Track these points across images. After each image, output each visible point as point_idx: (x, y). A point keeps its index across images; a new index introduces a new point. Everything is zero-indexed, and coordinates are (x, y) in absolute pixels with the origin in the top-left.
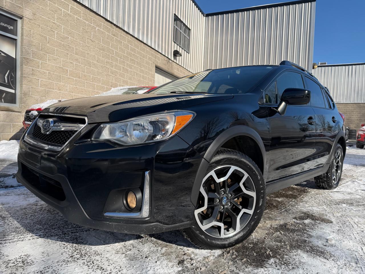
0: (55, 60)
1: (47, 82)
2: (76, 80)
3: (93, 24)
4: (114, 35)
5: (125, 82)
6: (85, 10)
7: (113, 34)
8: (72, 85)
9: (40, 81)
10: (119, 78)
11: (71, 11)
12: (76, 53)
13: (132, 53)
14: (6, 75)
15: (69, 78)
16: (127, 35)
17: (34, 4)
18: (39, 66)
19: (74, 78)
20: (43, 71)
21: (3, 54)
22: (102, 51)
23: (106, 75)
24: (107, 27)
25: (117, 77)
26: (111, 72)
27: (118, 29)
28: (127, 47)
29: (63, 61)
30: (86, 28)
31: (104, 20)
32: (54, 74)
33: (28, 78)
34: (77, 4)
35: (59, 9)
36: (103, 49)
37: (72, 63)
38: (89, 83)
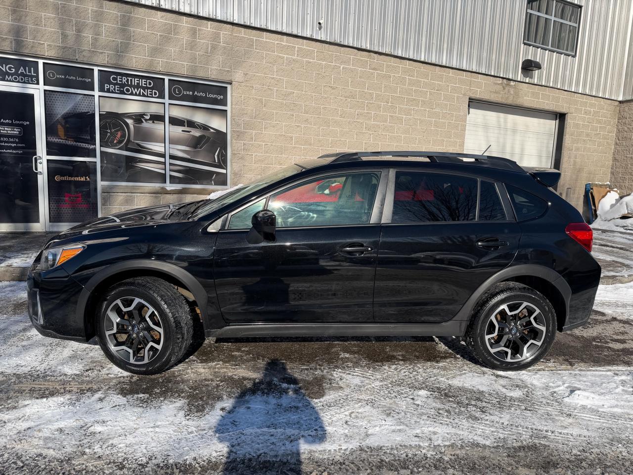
0: (274, 127)
1: (263, 156)
2: (305, 149)
3: (336, 62)
4: (374, 69)
5: (395, 138)
6: (321, 46)
7: (373, 67)
8: (299, 156)
9: (253, 156)
10: (382, 134)
11: (297, 55)
12: (305, 110)
13: (412, 89)
14: (216, 154)
15: (295, 148)
16: (402, 61)
17: (245, 61)
18: (252, 138)
19: (303, 147)
20: (258, 144)
21: (212, 130)
22: (349, 100)
23: (356, 135)
24: (362, 60)
25: (378, 134)
26: (366, 128)
27: (382, 57)
28: (401, 82)
29: (286, 126)
30: (322, 72)
31: (356, 51)
32: (272, 145)
33: (238, 155)
34: (307, 41)
35: (280, 57)
36: (352, 96)
37: (299, 126)
38: (325, 149)
